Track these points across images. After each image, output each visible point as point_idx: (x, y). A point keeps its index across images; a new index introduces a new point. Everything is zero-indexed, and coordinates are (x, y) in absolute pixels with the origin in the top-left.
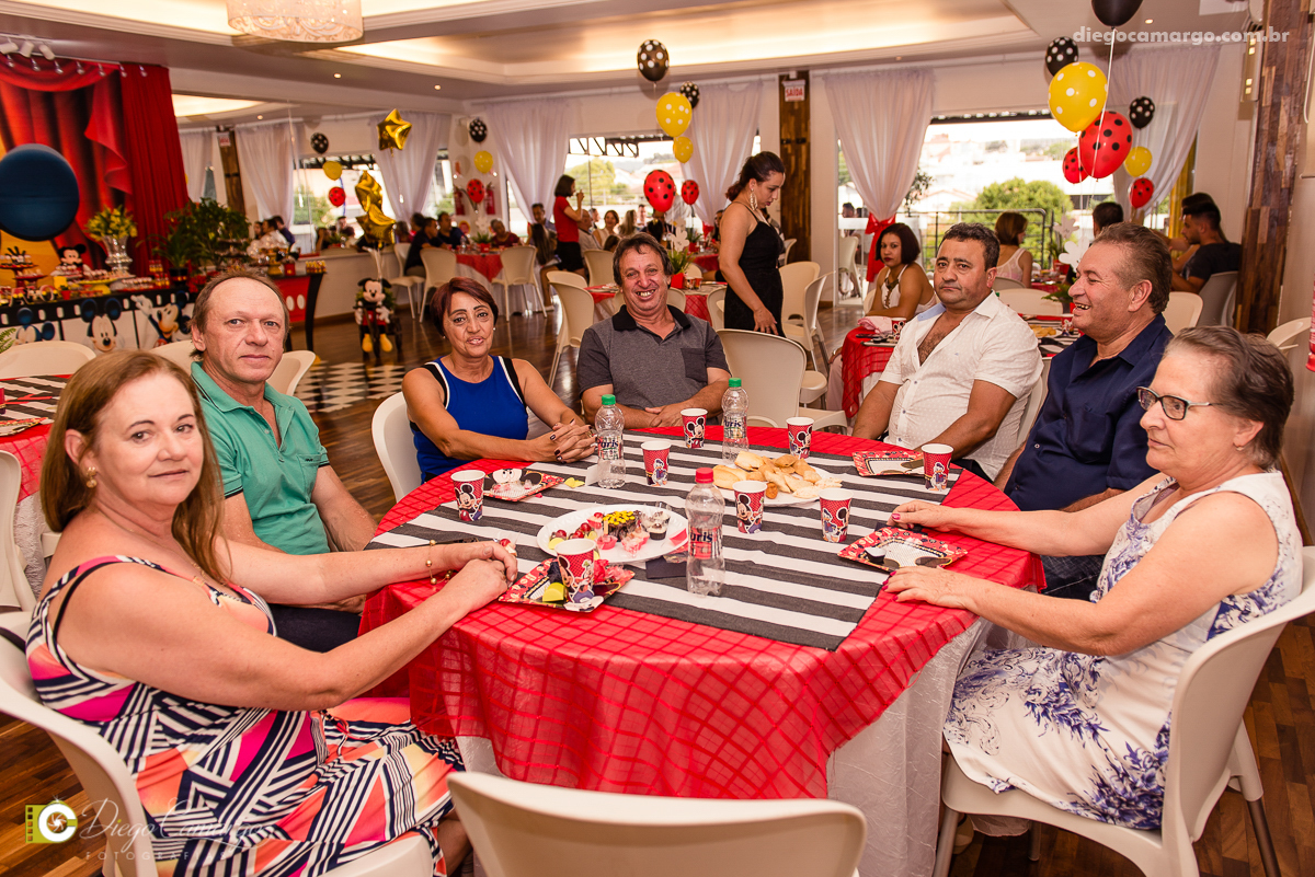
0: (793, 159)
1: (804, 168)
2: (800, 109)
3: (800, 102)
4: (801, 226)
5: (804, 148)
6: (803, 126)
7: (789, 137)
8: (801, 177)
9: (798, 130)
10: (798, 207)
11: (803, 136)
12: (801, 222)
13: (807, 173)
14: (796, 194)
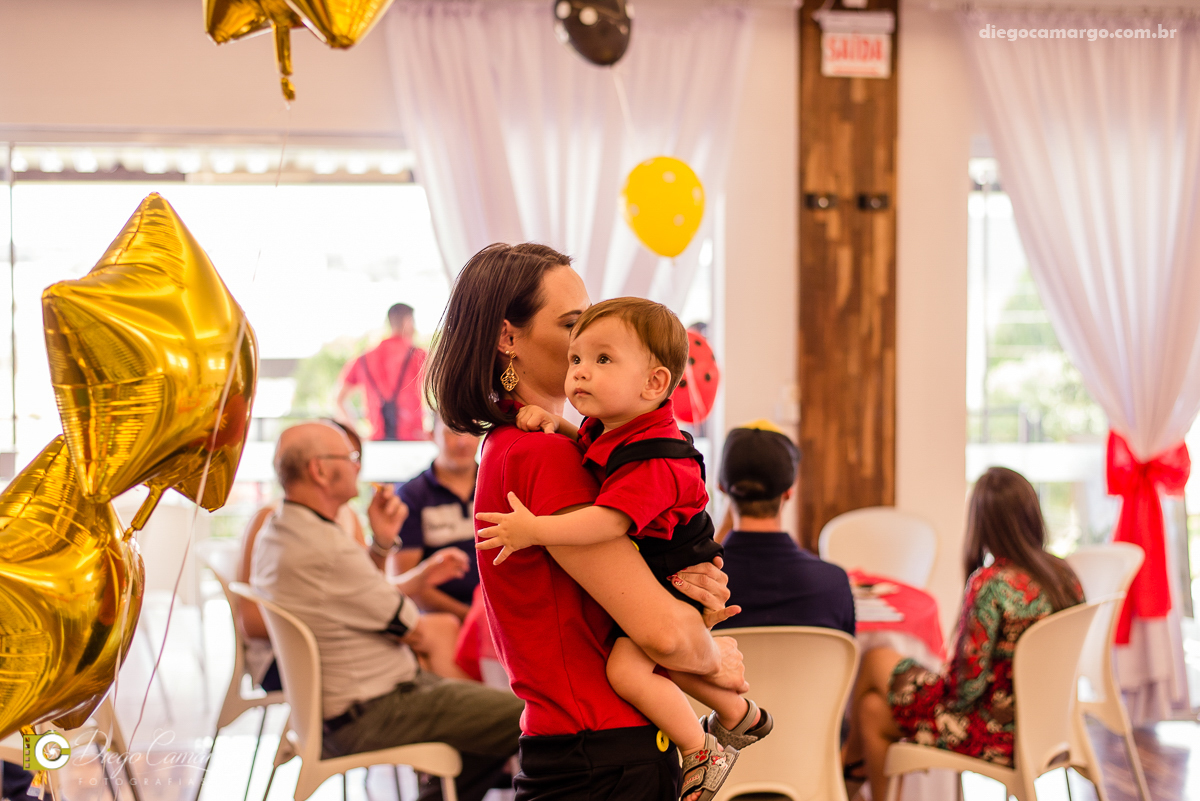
0: (844, 257)
1: (881, 287)
2: (870, 101)
3: (870, 83)
4: (868, 470)
5: (880, 223)
6: (880, 155)
7: (832, 187)
8: (871, 313)
9: (863, 164)
10: (859, 412)
11: (880, 187)
12: (869, 458)
13: (889, 304)
14: (854, 367)
